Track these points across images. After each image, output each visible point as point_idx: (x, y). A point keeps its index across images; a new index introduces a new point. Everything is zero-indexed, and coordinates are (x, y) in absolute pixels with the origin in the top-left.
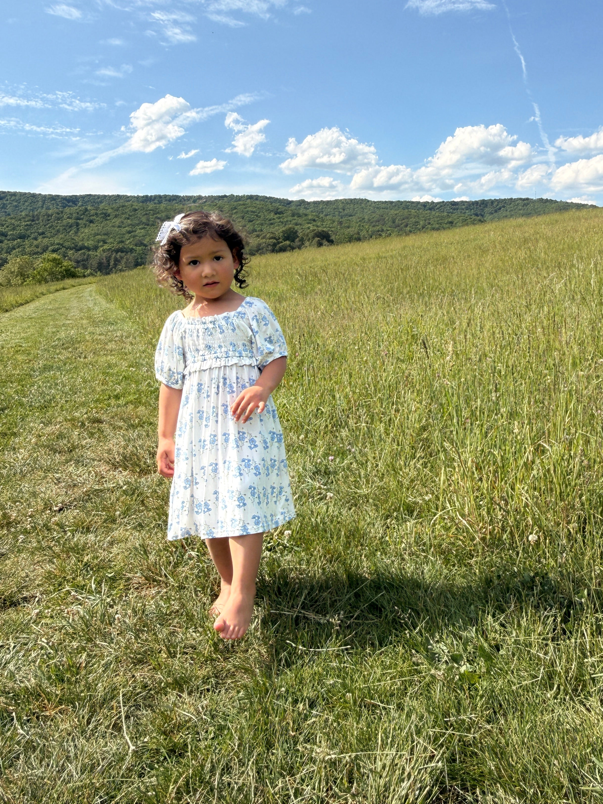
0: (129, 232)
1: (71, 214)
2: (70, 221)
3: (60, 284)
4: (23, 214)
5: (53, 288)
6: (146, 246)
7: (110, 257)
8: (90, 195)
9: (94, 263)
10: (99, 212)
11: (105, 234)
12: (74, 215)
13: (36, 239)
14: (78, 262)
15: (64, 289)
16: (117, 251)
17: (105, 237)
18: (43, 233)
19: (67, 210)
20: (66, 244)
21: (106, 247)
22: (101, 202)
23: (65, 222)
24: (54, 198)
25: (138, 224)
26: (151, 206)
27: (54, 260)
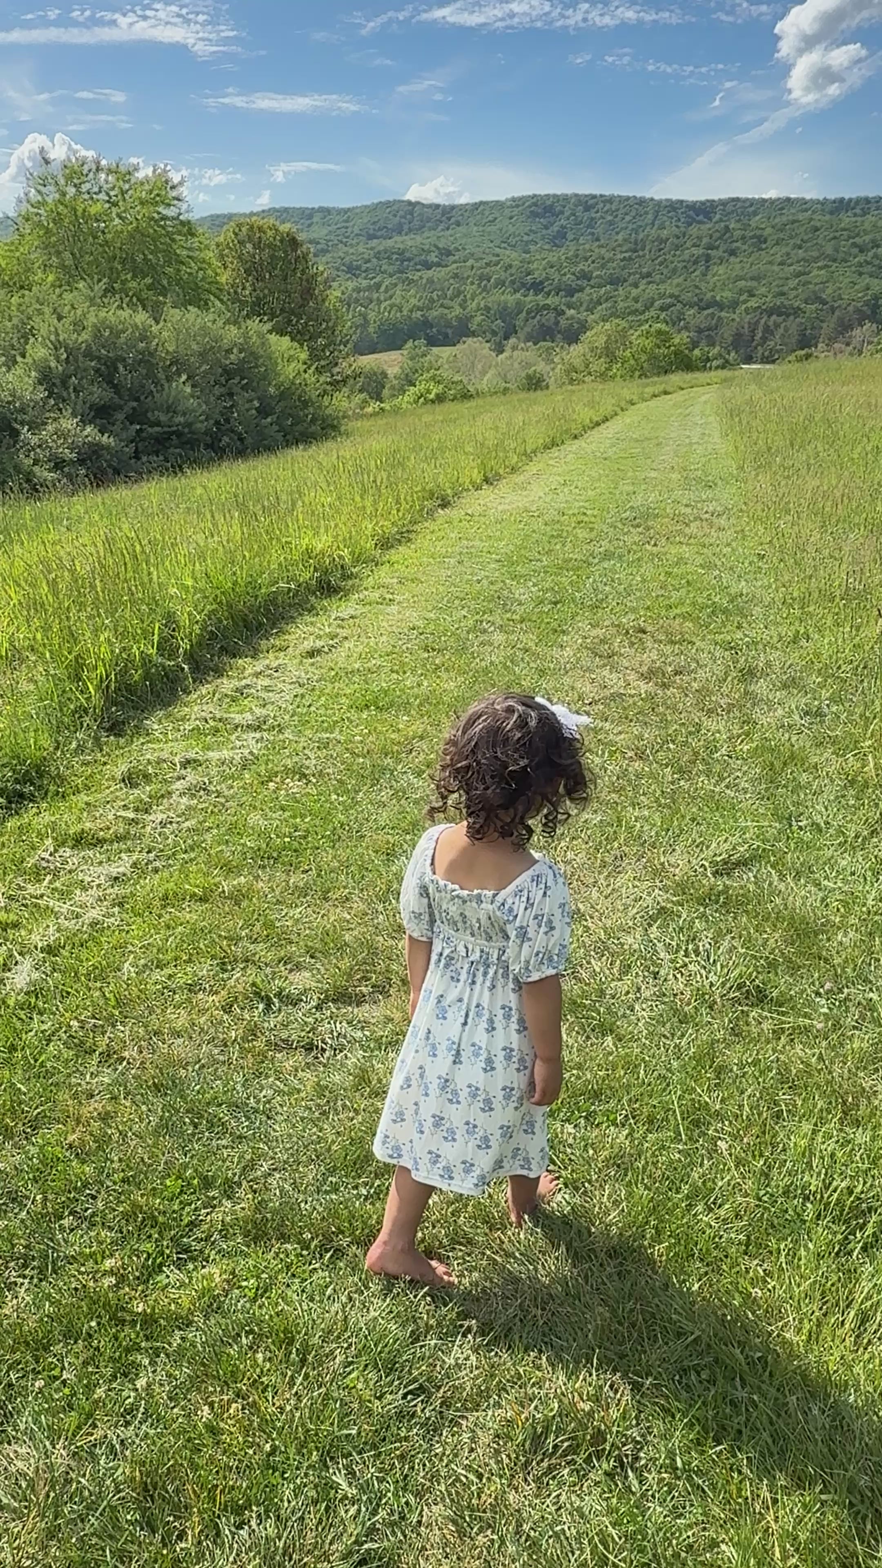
0: (798, 275)
1: (700, 238)
2: (695, 251)
3: (658, 383)
4: (620, 237)
5: (649, 390)
6: (824, 303)
7: (757, 323)
8: (737, 200)
9: (728, 334)
10: (749, 234)
11: (752, 279)
12: (705, 240)
13: (636, 286)
14: (699, 335)
15: (666, 393)
16: (770, 312)
17: (754, 284)
18: (649, 275)
19: (694, 230)
20: (687, 297)
21: (753, 303)
22: (755, 213)
23: (687, 254)
24: (673, 206)
25: (816, 260)
26: (847, 219)
27: (659, 332)
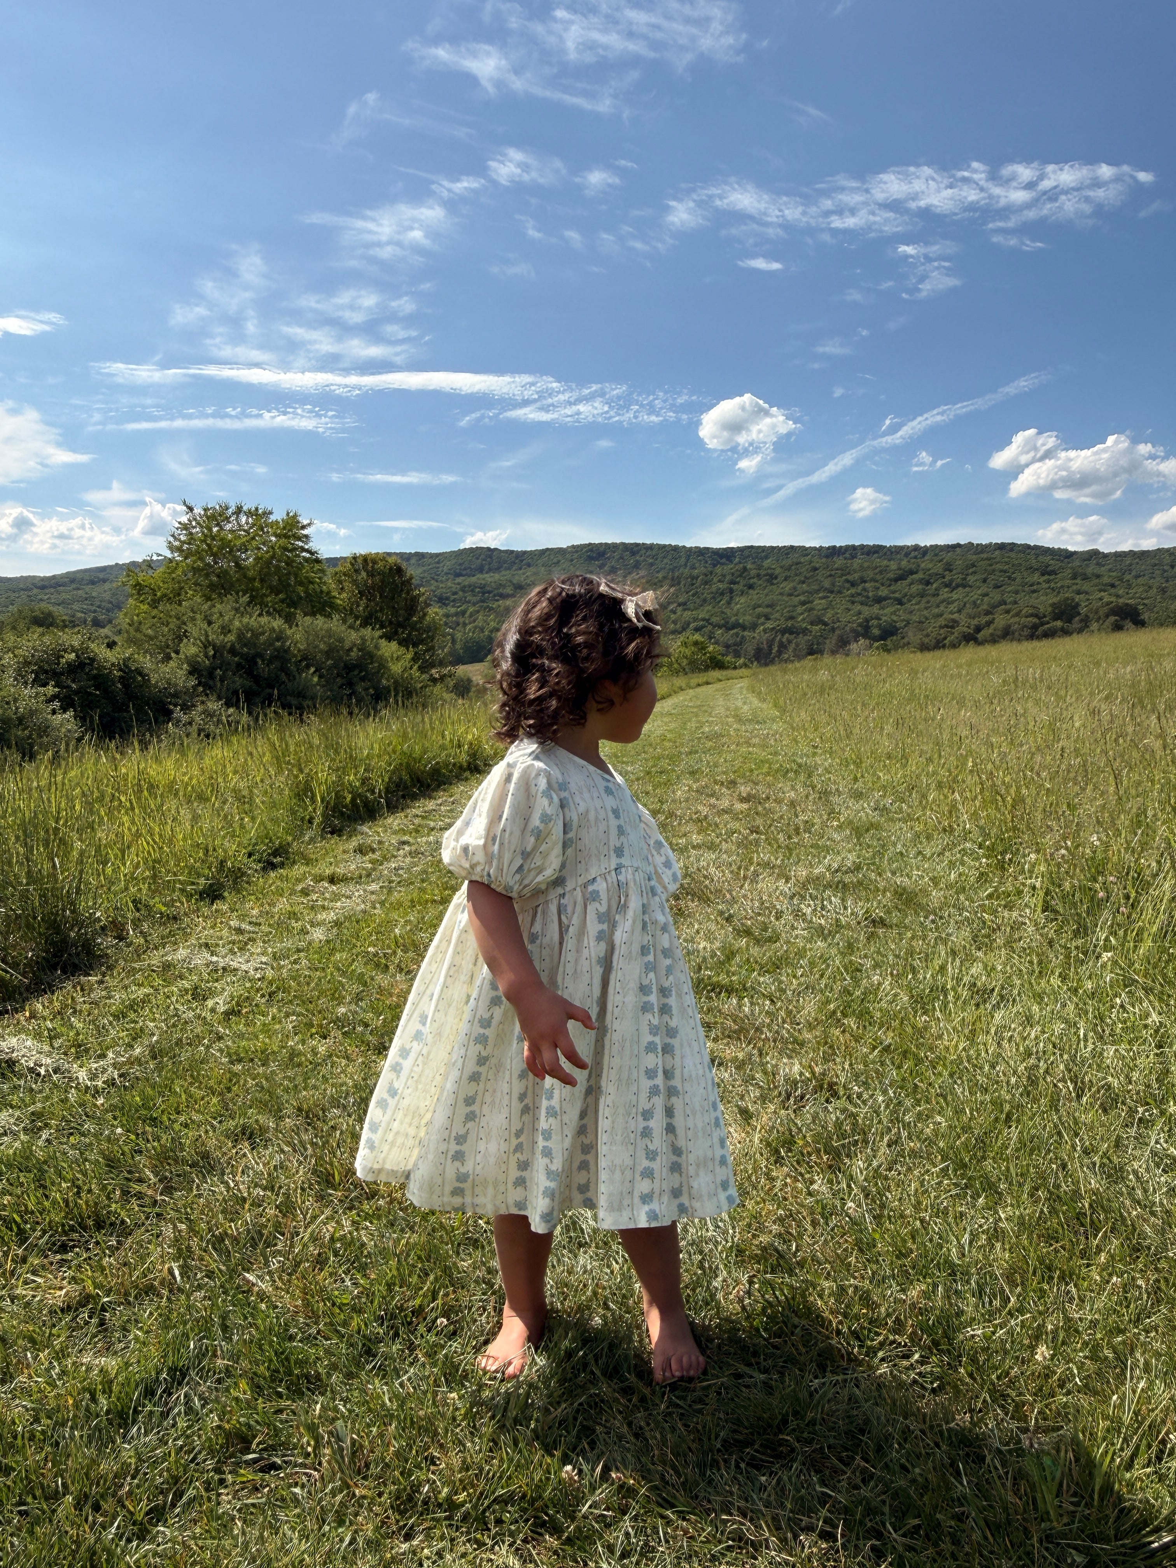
0: (803, 603)
1: (724, 576)
2: (721, 586)
3: (702, 678)
4: (660, 575)
5: (694, 682)
6: (826, 624)
7: (773, 640)
8: (752, 547)
9: (750, 648)
10: (762, 572)
11: (768, 606)
12: (728, 578)
13: (674, 612)
14: (727, 646)
15: (708, 683)
16: (784, 632)
17: (769, 610)
18: (685, 604)
19: (719, 570)
20: (714, 620)
21: (769, 625)
22: (766, 557)
23: (714, 588)
24: (702, 553)
25: (818, 591)
26: (839, 562)
27: (696, 643)
